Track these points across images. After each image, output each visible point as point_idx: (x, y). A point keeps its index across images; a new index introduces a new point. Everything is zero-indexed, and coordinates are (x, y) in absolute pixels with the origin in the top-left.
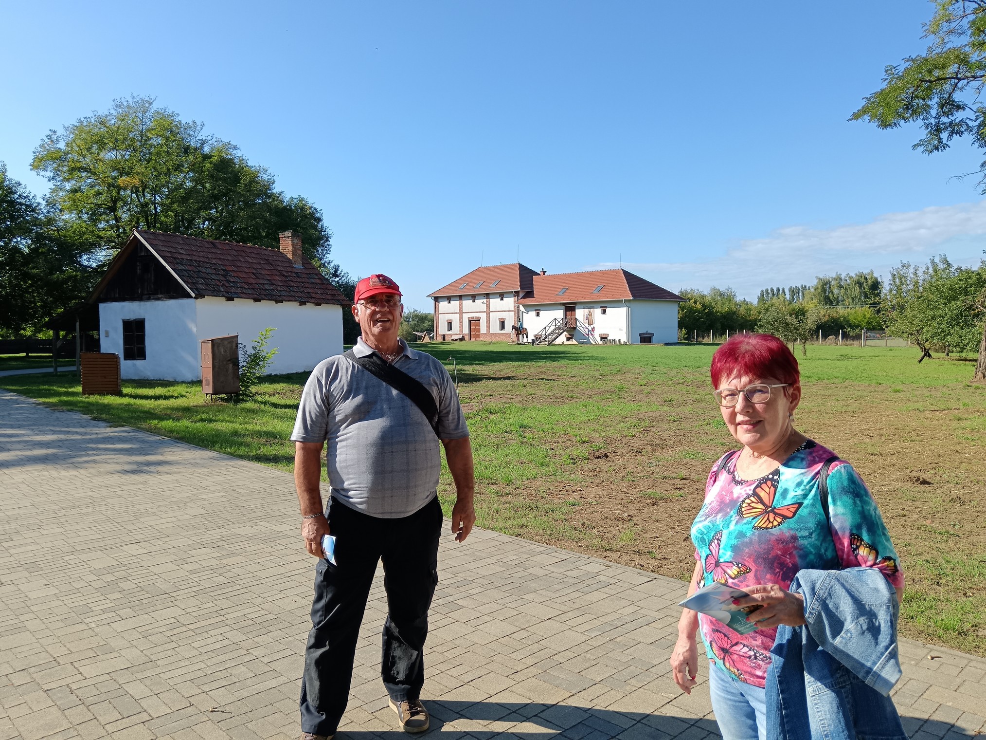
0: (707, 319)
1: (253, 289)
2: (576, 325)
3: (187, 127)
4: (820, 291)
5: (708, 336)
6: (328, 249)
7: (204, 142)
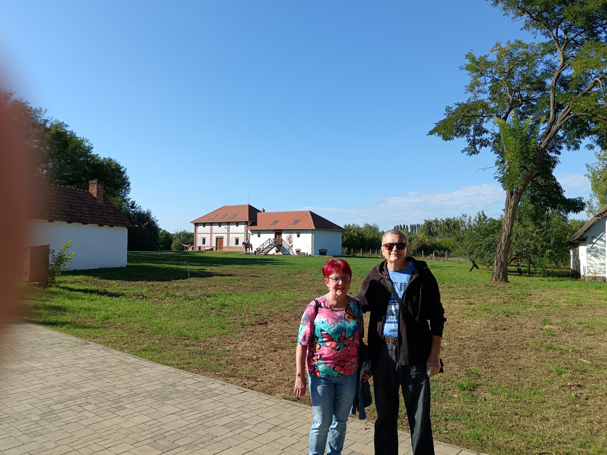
0: (360, 242)
1: (68, 215)
2: (282, 243)
3: (36, 111)
4: (426, 227)
5: (360, 252)
6: (128, 191)
7: (46, 121)
